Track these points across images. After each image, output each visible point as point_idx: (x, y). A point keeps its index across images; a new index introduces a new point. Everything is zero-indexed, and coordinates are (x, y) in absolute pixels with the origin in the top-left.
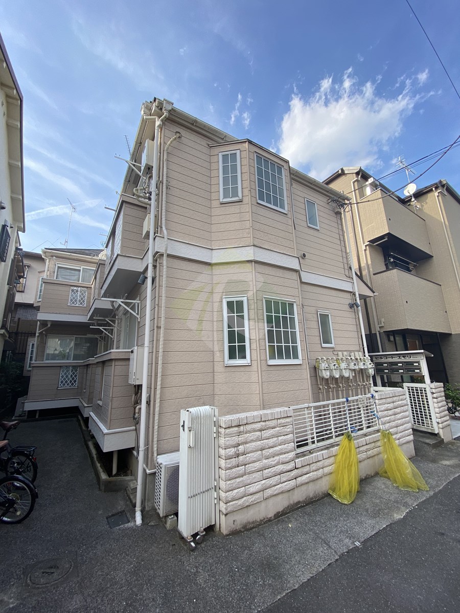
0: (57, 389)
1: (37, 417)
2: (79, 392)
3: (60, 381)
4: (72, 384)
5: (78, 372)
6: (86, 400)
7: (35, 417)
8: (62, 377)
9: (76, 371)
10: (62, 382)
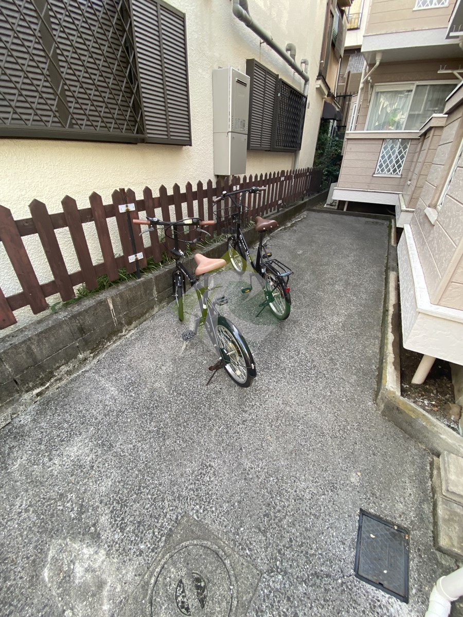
0: (372, 176)
1: (345, 210)
2: (400, 186)
3: (379, 164)
4: (395, 171)
5: (407, 150)
6: (407, 198)
7: (343, 210)
8: (383, 157)
9: (405, 148)
10: (381, 166)
